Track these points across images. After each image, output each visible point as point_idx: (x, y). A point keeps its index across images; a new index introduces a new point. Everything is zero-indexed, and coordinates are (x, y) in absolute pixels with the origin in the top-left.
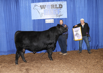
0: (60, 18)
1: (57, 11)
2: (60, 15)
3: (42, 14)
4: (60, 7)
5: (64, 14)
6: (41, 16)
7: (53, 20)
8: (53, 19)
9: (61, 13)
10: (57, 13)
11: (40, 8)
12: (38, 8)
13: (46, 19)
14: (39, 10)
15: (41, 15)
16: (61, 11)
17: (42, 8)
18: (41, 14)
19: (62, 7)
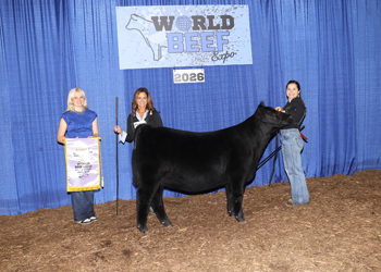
0: (227, 63)
1: (215, 40)
2: (227, 56)
3: (160, 51)
4: (225, 27)
5: (240, 48)
6: (156, 58)
7: (202, 71)
8: (201, 67)
9: (229, 45)
10: (215, 45)
11: (152, 25)
12: (146, 25)
13: (175, 68)
14: (150, 34)
15: (156, 53)
16: (229, 38)
17: (159, 28)
18: (156, 49)
19: (232, 25)
